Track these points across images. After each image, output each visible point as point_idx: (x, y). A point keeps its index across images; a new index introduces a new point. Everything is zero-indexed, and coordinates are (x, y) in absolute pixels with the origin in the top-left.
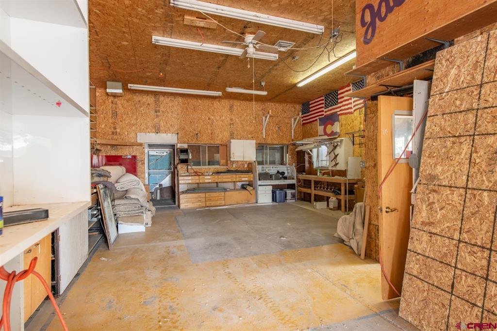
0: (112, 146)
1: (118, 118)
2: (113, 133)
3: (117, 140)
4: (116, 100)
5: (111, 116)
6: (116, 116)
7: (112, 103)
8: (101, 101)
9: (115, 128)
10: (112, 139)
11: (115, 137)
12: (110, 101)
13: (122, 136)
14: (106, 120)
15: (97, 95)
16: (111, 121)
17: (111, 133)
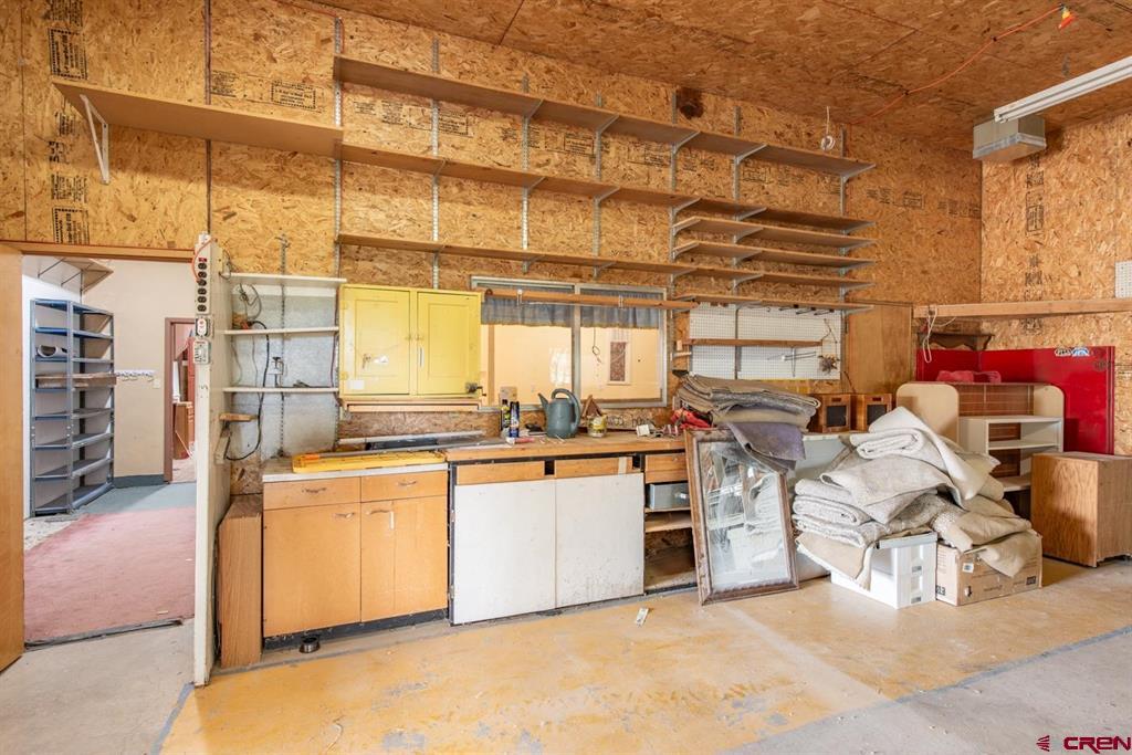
0: (1026, 319)
1: (1046, 225)
2: (1029, 279)
3: (1040, 299)
4: (1042, 169)
5: (1024, 223)
6: (1041, 221)
7: (1029, 182)
8: (995, 188)
9: (1036, 262)
10: (1025, 299)
11: (1037, 290)
12: (1023, 178)
13: (1059, 285)
14: (1008, 240)
15: (984, 174)
16: (1022, 241)
17: (1021, 280)
